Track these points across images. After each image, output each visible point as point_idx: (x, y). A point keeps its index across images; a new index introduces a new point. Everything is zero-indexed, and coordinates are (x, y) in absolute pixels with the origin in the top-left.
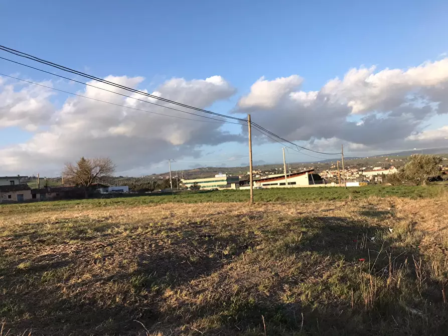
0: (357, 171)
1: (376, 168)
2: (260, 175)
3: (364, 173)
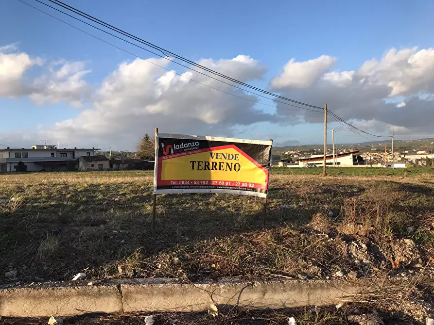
0: (399, 155)
1: (419, 152)
2: (298, 155)
3: (406, 157)
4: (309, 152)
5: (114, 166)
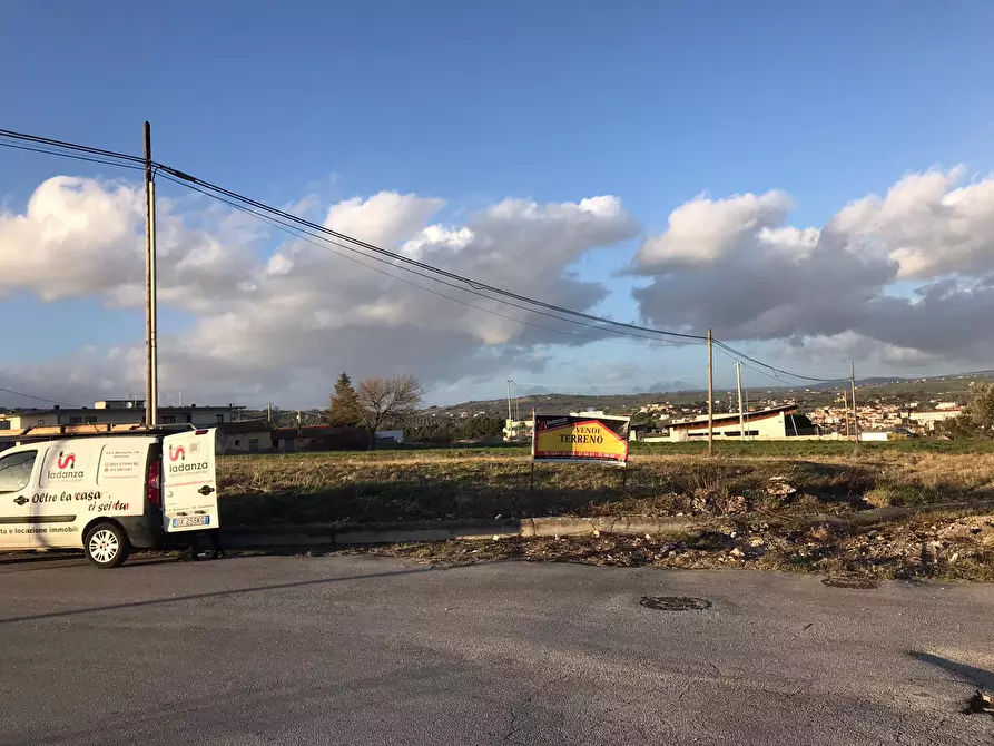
0: (896, 411)
1: (942, 406)
2: (671, 415)
3: (914, 416)
4: (695, 407)
5: (282, 443)
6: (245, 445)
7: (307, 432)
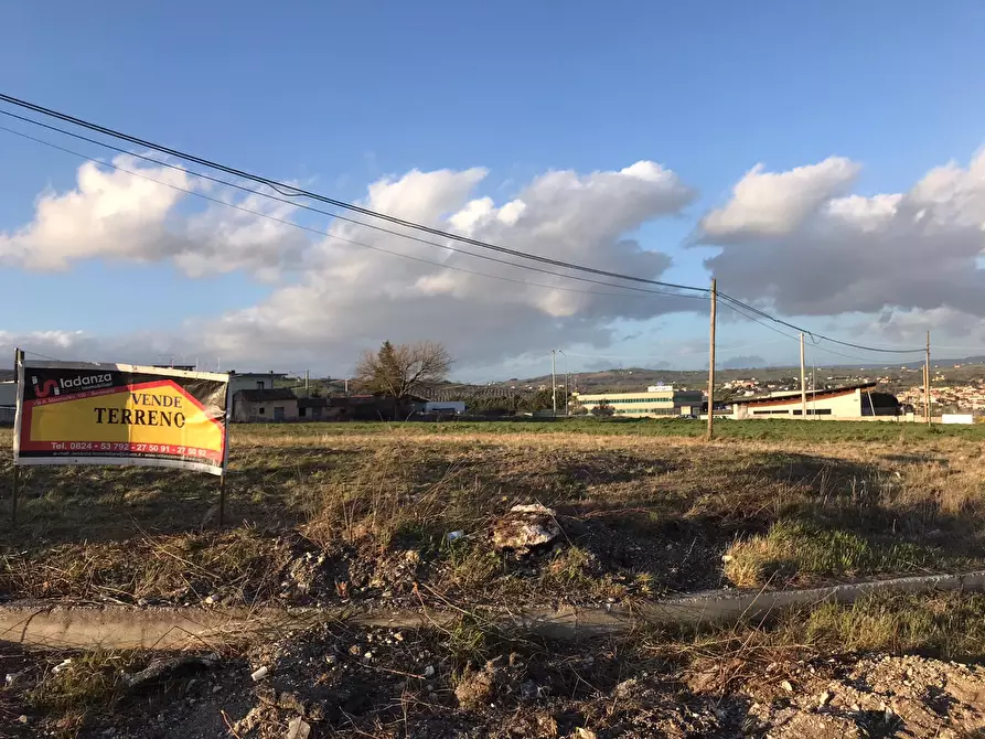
2: (756, 391)
4: (780, 384)
5: (309, 412)
6: (270, 412)
7: (335, 402)
